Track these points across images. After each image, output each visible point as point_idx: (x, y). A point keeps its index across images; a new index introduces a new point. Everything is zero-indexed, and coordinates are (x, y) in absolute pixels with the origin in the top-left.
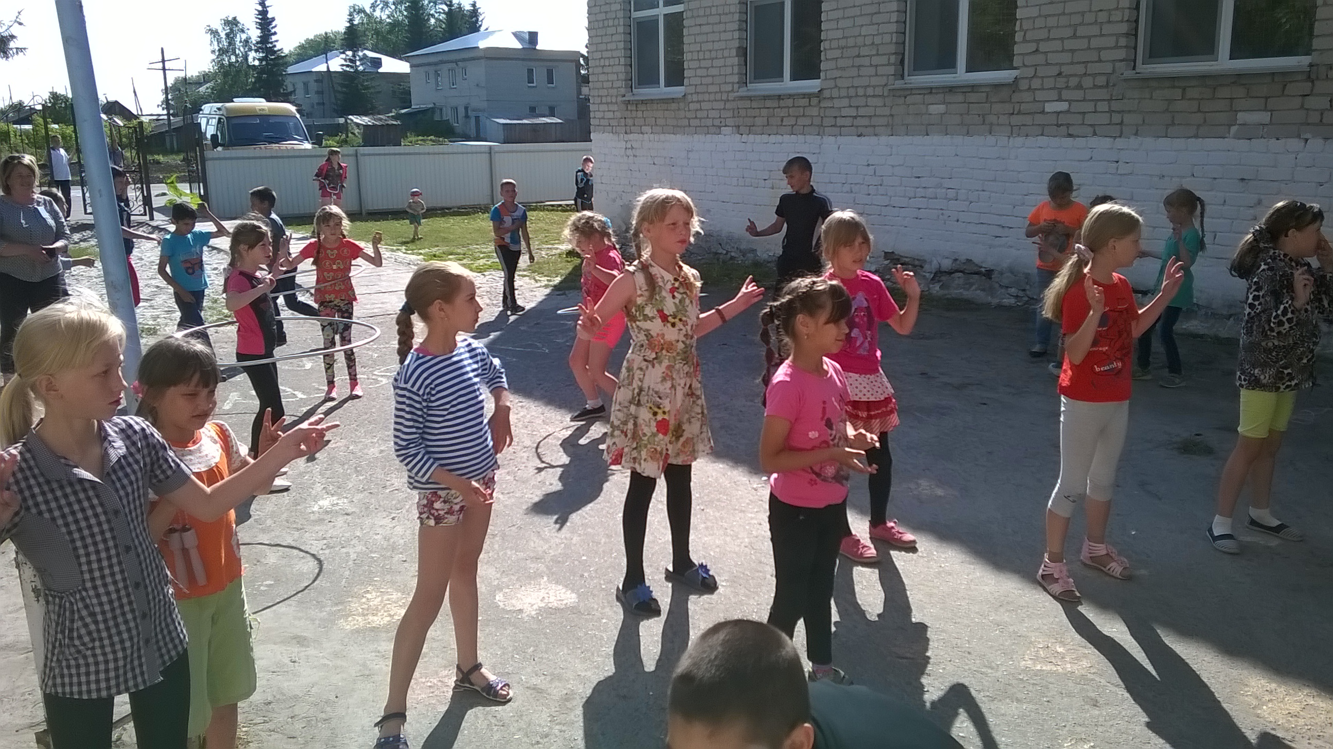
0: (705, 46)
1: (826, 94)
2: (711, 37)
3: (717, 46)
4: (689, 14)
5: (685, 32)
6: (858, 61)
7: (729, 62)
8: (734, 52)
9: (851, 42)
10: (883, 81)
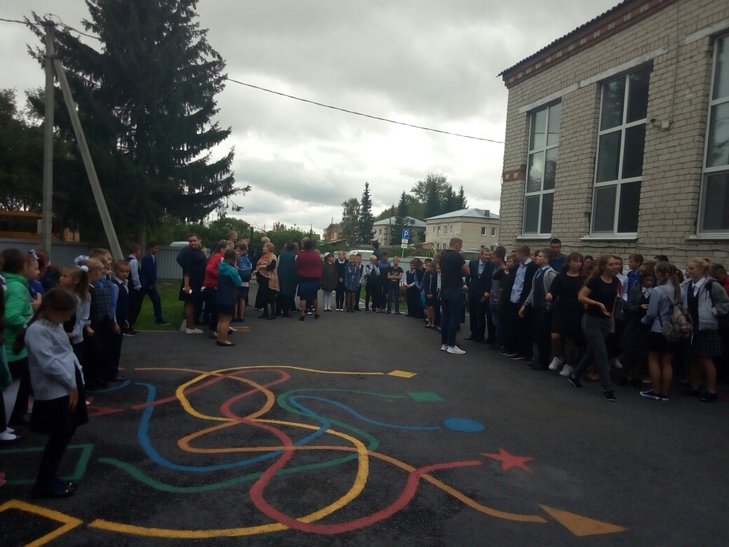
0: (565, 212)
1: (641, 241)
2: (569, 206)
3: (572, 211)
4: (557, 194)
5: (554, 203)
6: (663, 222)
7: (579, 220)
8: (582, 215)
9: (660, 211)
10: (682, 234)
